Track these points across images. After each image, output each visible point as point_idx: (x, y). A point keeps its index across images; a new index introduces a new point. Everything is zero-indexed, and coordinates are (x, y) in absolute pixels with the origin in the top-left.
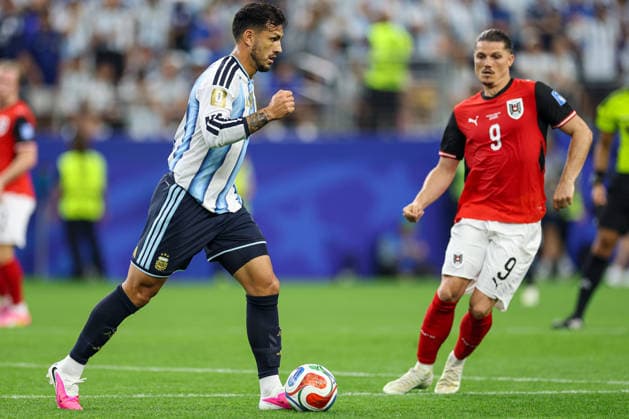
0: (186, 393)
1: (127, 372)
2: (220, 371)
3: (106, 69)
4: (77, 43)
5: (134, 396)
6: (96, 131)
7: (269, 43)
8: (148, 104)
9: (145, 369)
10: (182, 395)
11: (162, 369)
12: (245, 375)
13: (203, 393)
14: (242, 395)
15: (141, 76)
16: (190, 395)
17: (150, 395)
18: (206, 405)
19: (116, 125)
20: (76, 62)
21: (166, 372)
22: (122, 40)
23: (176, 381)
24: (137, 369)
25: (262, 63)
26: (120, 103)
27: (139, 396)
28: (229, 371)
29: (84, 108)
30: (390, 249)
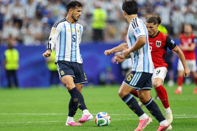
0: (43, 121)
1: (25, 115)
2: (53, 114)
3: (17, 24)
4: (8, 17)
5: (27, 122)
6: (14, 43)
7: (77, 12)
8: (29, 34)
9: (30, 114)
10: (42, 122)
11: (36, 114)
12: (60, 115)
13: (48, 121)
14: (59, 121)
15: (27, 26)
16: (44, 122)
17: (32, 122)
18: (49, 125)
19: (20, 41)
20: (8, 23)
21: (37, 115)
22: (21, 16)
23: (40, 118)
24: (28, 114)
25: (75, 18)
26: (21, 34)
27: (29, 122)
28: (56, 114)
29: (10, 36)
30: (103, 77)
